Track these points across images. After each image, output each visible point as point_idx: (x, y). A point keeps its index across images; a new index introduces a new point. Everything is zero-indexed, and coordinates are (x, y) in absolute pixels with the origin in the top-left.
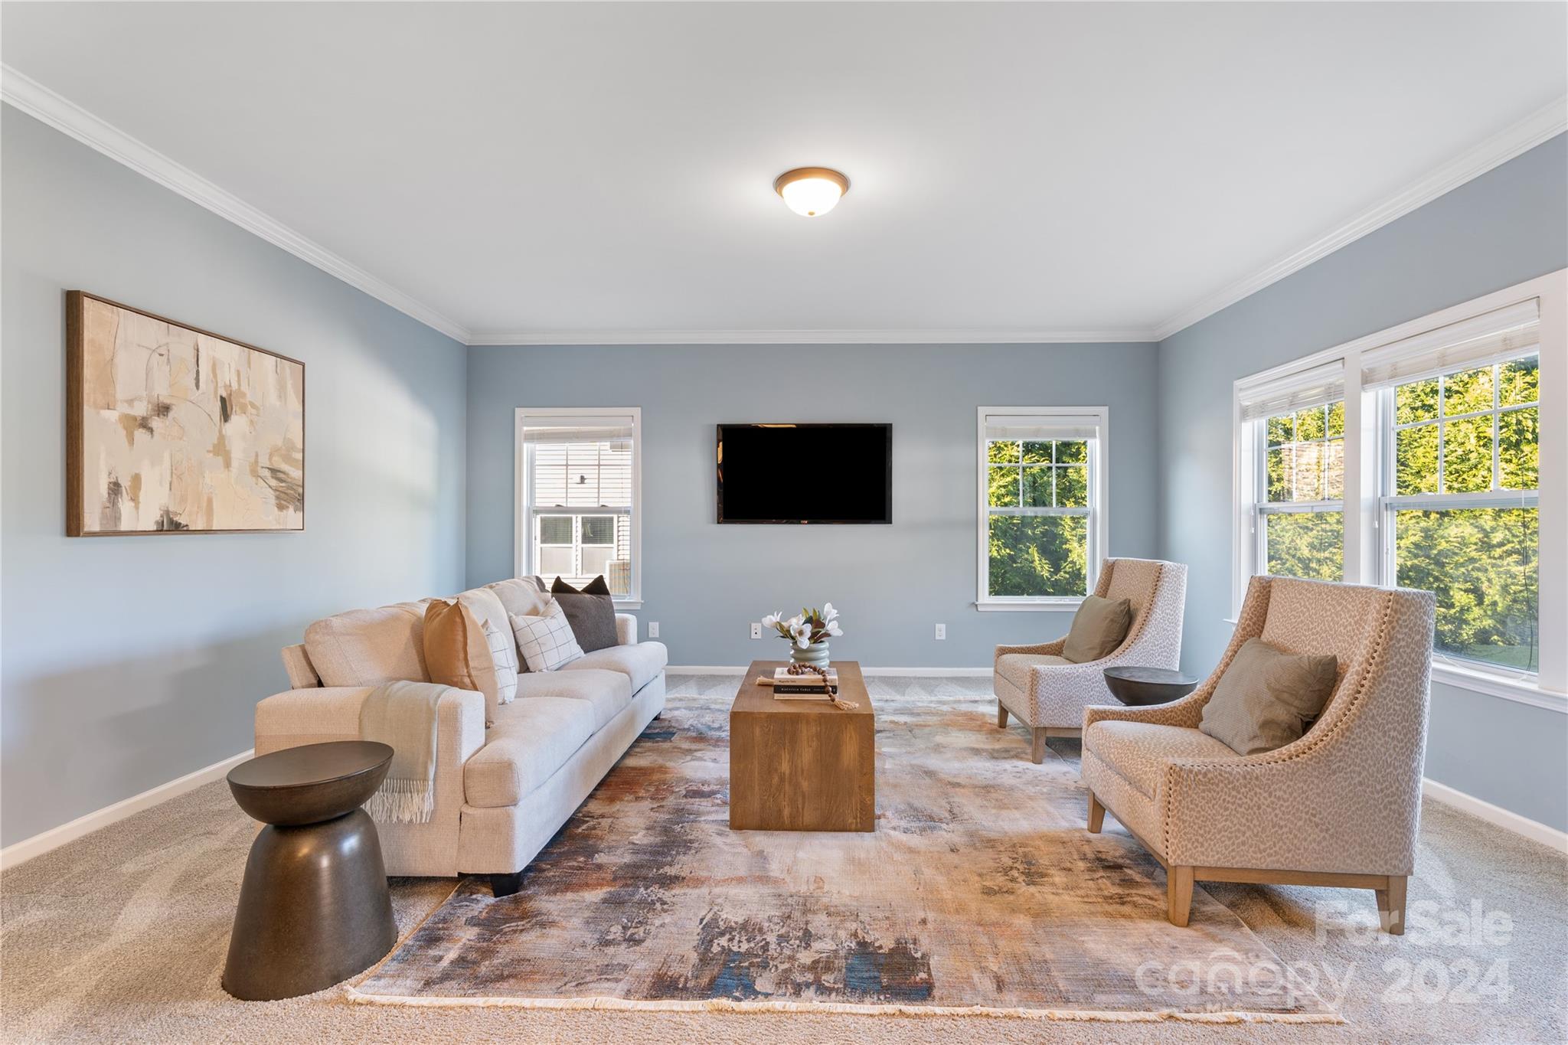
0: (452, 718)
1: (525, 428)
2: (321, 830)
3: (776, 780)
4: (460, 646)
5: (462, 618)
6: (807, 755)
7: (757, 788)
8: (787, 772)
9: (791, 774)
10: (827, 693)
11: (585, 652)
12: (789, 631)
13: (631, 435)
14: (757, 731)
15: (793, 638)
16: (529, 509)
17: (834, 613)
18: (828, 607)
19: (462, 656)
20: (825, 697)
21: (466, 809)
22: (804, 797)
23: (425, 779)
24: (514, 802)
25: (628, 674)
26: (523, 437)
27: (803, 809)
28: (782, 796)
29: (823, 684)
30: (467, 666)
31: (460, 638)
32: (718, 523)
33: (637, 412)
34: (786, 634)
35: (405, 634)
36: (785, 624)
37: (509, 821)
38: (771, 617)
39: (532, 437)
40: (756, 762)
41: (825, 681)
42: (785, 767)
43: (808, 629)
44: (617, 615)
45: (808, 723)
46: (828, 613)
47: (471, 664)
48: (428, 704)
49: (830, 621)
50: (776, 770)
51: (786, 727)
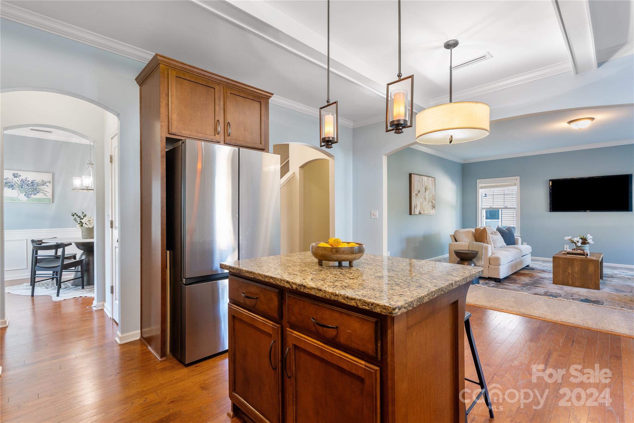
0: (486, 248)
1: (480, 185)
2: (468, 261)
3: (567, 274)
4: (485, 236)
5: (486, 231)
6: (577, 269)
7: (561, 275)
8: (571, 272)
9: (572, 273)
10: (584, 255)
11: (507, 245)
12: (574, 241)
13: (516, 185)
14: (561, 262)
15: (575, 243)
16: (481, 208)
17: (591, 237)
18: (589, 235)
19: (486, 238)
20: (584, 257)
21: (489, 265)
22: (576, 279)
23: (482, 259)
24: (500, 265)
25: (520, 250)
26: (479, 187)
27: (576, 282)
28: (569, 278)
29: (583, 253)
30: (487, 240)
31: (485, 235)
32: (550, 211)
33: (518, 178)
34: (573, 242)
35: (471, 235)
36: (572, 239)
37: (499, 269)
38: (568, 237)
39: (482, 188)
40: (561, 269)
41: (584, 252)
42: (570, 271)
43: (581, 241)
44: (515, 237)
45: (577, 261)
46: (589, 237)
47: (488, 240)
48: (482, 245)
49: (589, 239)
50: (567, 272)
51: (570, 262)
